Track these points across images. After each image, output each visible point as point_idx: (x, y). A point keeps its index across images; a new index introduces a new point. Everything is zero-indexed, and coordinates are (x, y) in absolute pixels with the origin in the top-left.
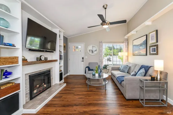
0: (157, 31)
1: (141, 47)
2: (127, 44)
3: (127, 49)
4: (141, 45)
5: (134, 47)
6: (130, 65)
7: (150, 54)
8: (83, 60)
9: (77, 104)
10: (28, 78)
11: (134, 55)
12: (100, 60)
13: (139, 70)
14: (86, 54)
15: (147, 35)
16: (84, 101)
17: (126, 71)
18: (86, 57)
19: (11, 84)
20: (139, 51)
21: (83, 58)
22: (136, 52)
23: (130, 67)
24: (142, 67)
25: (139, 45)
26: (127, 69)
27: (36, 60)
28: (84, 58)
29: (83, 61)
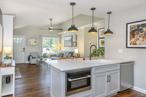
0: (76, 35)
1: (69, 42)
2: (60, 38)
3: (60, 42)
4: (69, 41)
5: (65, 41)
6: (63, 53)
7: (74, 46)
8: (24, 50)
11: (65, 46)
13: (69, 54)
14: (27, 45)
15: (72, 36)
17: (61, 56)
18: (27, 48)
20: (68, 44)
22: (67, 45)
23: (63, 54)
24: (70, 53)
25: (68, 41)
26: (62, 55)
29: (24, 51)
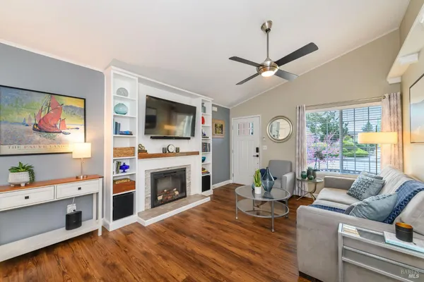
8: (257, 154)
9: (195, 236)
10: (149, 176)
12: (297, 156)
14: (264, 139)
16: (209, 235)
18: (265, 147)
19: (126, 181)
21: (257, 150)
27: (161, 152)
28: (260, 150)
29: (257, 156)
